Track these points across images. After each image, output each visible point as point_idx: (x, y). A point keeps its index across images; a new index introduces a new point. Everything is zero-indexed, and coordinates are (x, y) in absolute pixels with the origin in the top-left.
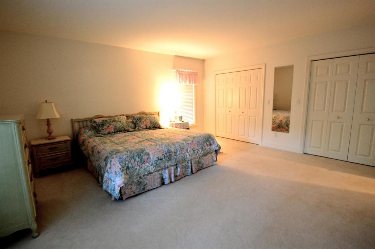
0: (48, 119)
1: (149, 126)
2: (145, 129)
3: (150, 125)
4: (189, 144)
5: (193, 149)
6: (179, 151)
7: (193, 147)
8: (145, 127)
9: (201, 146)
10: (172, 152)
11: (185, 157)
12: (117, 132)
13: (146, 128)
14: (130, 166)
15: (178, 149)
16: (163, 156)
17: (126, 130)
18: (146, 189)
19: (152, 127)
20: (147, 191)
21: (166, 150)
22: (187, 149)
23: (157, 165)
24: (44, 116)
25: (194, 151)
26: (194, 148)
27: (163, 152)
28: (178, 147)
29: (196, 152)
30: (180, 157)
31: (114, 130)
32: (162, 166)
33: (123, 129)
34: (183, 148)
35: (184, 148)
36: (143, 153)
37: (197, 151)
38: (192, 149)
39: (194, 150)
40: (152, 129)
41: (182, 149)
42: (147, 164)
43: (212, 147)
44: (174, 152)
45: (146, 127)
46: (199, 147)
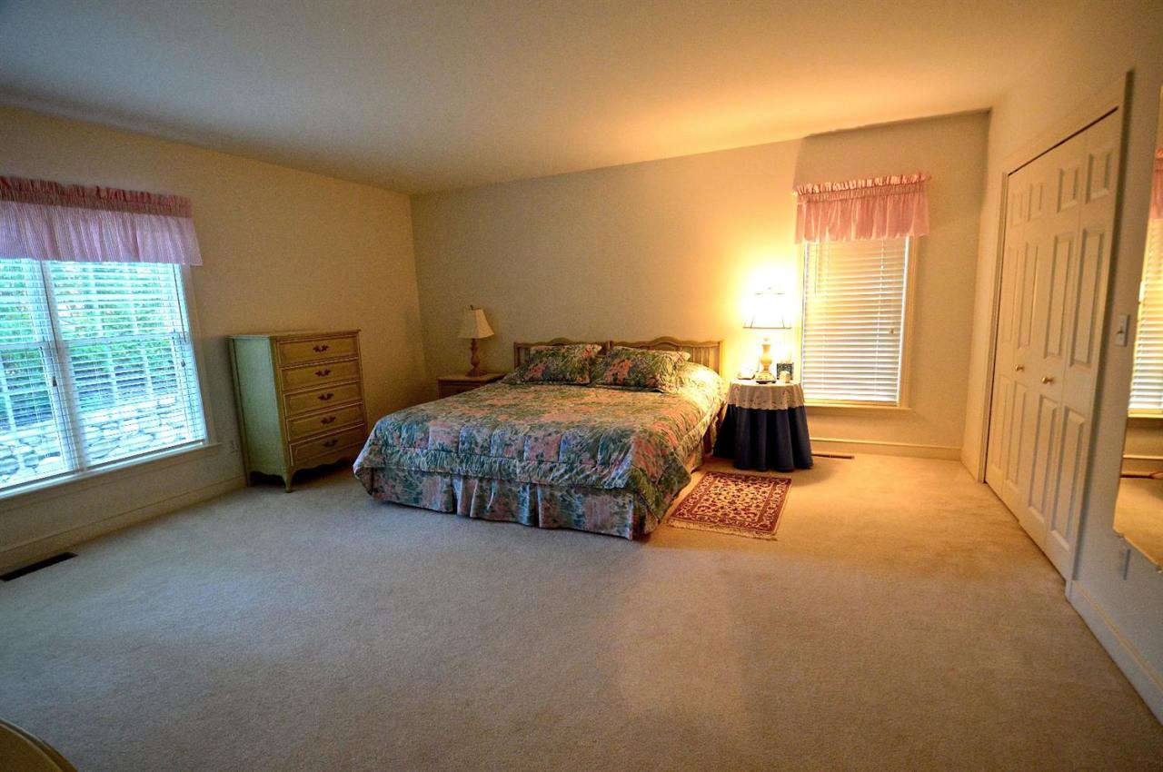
0: (474, 340)
1: (624, 379)
2: (611, 384)
3: (627, 376)
4: (533, 439)
5: (537, 456)
6: (496, 447)
7: (540, 451)
8: (610, 379)
9: (569, 459)
10: (476, 443)
11: (511, 470)
12: (548, 380)
13: (616, 384)
14: (390, 441)
15: (494, 441)
16: (455, 445)
17: (567, 380)
18: (421, 504)
19: (633, 383)
20: (420, 508)
21: (465, 434)
22: (520, 448)
23: (436, 460)
24: (466, 333)
25: (540, 462)
26: (542, 456)
27: (455, 437)
28: (496, 437)
29: (545, 467)
30: (495, 462)
31: (543, 375)
32: (448, 468)
33: (561, 376)
34: (508, 443)
35: (510, 445)
36: (418, 425)
37: (548, 466)
38: (535, 454)
39: (540, 458)
40: (632, 388)
41: (506, 445)
42: (418, 450)
43: (610, 472)
44: (482, 446)
45: (615, 379)
46: (561, 457)
